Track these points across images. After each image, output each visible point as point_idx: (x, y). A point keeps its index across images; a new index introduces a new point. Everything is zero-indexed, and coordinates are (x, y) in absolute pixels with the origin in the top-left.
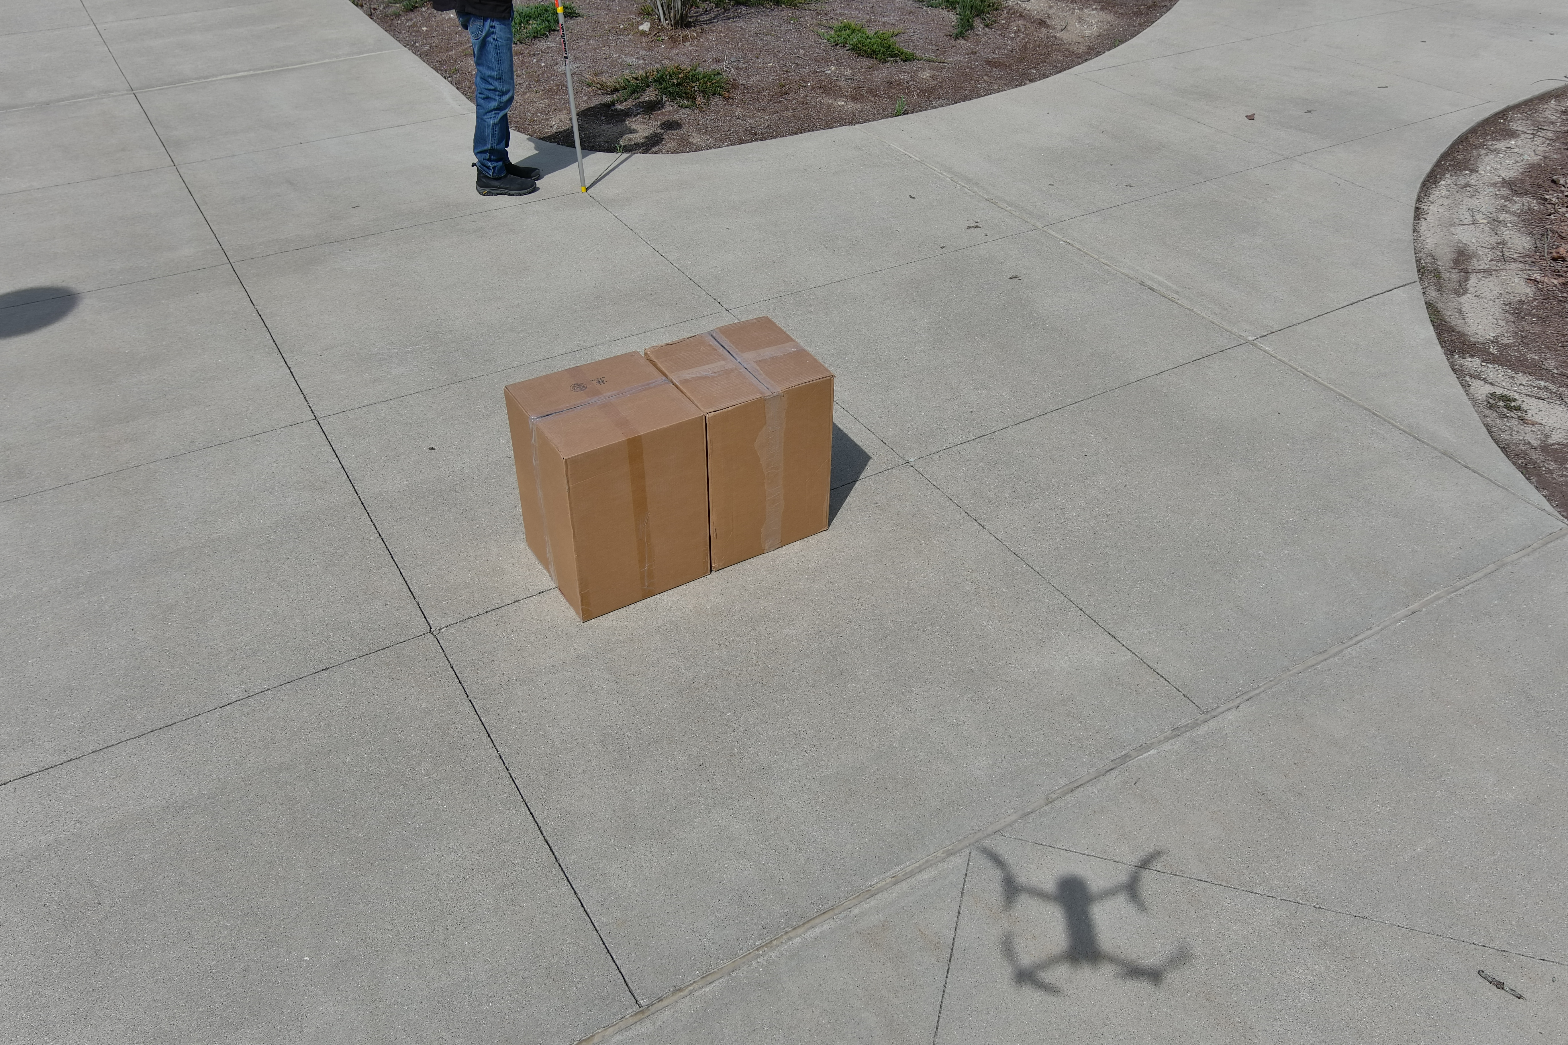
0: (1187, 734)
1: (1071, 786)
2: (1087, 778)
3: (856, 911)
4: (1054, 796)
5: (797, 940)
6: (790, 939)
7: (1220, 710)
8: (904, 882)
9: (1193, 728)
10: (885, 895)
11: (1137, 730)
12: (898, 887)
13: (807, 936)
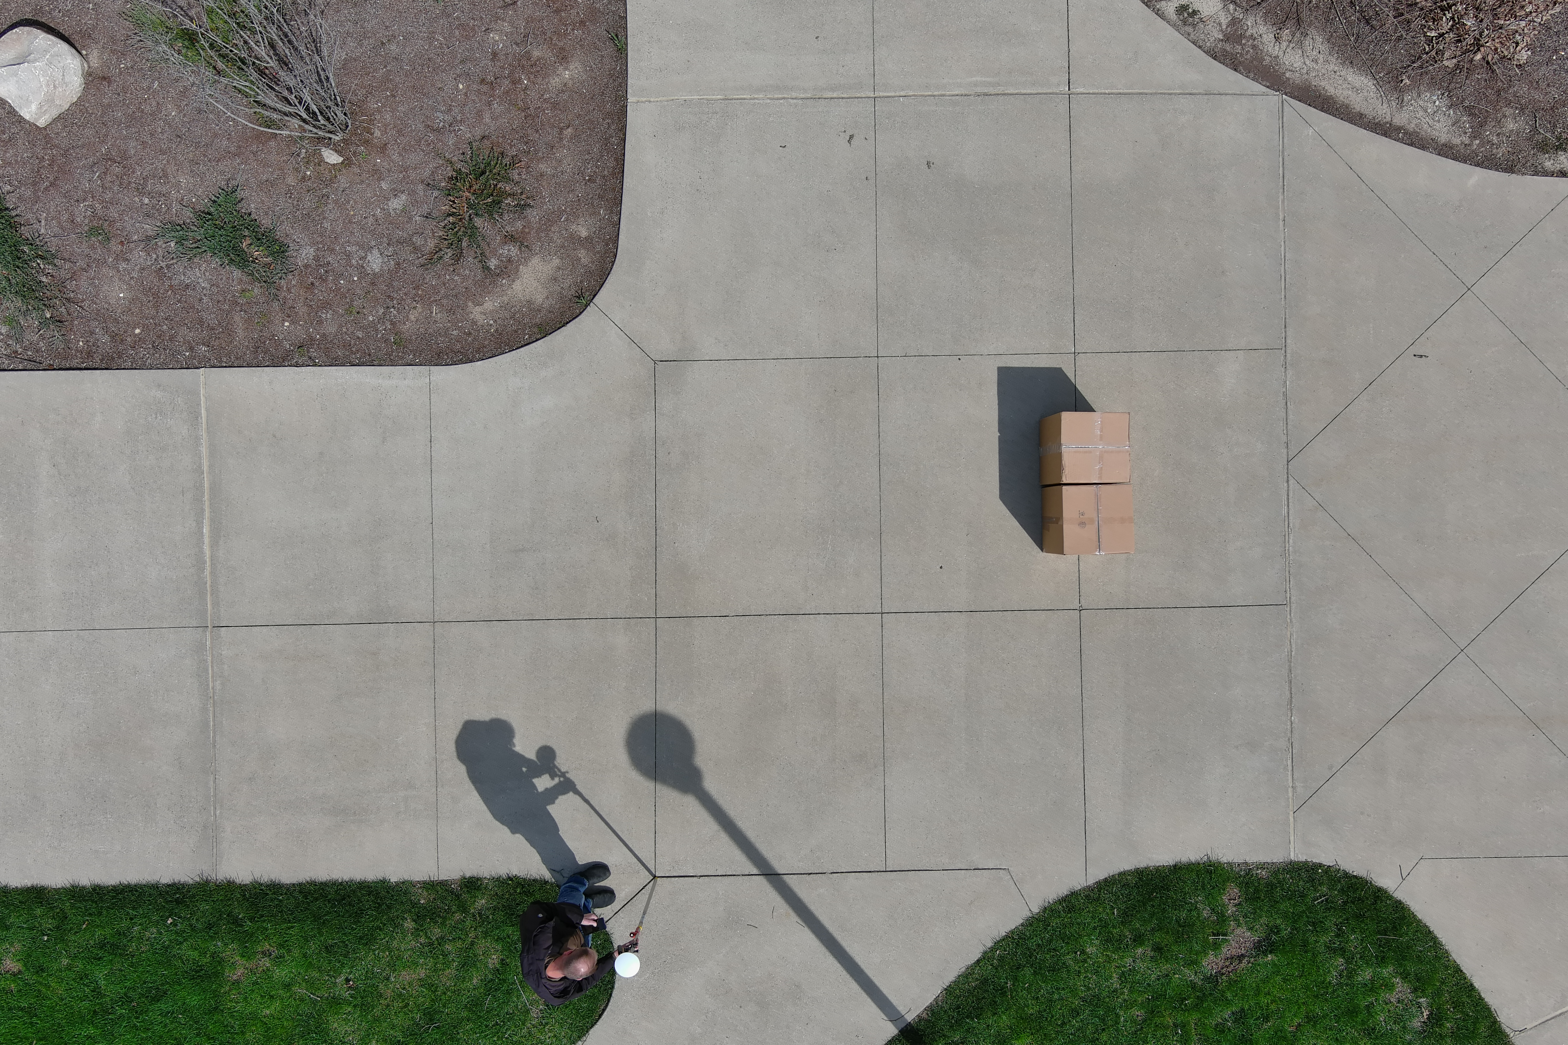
0: (1287, 364)
1: (1285, 422)
2: (1285, 415)
3: (1291, 525)
4: (1285, 431)
5: (1290, 548)
6: (1288, 550)
7: (1284, 341)
8: (1290, 504)
9: (1285, 359)
10: (1290, 512)
11: (1276, 380)
12: (1290, 507)
13: (1291, 545)
